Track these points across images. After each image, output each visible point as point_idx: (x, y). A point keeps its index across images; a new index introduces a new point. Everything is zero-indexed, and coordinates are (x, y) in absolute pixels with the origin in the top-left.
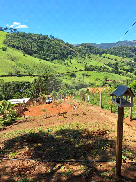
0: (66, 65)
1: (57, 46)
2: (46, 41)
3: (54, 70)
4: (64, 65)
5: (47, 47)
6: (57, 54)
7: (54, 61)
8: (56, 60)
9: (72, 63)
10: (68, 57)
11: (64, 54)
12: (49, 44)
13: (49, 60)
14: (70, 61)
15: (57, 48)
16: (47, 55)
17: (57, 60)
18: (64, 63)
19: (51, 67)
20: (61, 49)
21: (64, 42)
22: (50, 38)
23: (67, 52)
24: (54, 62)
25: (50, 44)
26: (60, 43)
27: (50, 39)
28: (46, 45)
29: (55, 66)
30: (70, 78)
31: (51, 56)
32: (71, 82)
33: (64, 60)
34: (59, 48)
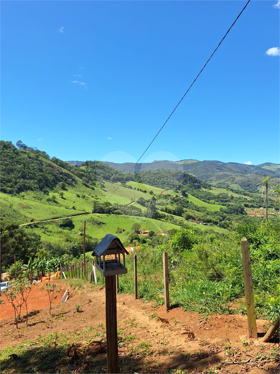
0: (51, 202)
1: (33, 162)
2: (6, 152)
3: (23, 214)
4: (48, 203)
5: (7, 164)
6: (30, 178)
7: (23, 193)
8: (28, 191)
9: (65, 199)
10: (57, 186)
11: (47, 180)
12: (13, 158)
13: (10, 192)
14: (62, 194)
15: (33, 167)
16: (7, 182)
17: (32, 191)
18: (48, 197)
19: (14, 207)
20: (41, 170)
21: (48, 156)
22: (17, 147)
23: (55, 176)
24: (23, 196)
25: (17, 158)
26: (40, 158)
27: (16, 149)
28: (6, 160)
29: (25, 204)
30: (60, 229)
31: (16, 183)
32: (61, 239)
33: (46, 192)
34: (36, 167)
